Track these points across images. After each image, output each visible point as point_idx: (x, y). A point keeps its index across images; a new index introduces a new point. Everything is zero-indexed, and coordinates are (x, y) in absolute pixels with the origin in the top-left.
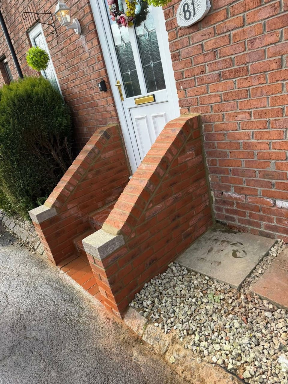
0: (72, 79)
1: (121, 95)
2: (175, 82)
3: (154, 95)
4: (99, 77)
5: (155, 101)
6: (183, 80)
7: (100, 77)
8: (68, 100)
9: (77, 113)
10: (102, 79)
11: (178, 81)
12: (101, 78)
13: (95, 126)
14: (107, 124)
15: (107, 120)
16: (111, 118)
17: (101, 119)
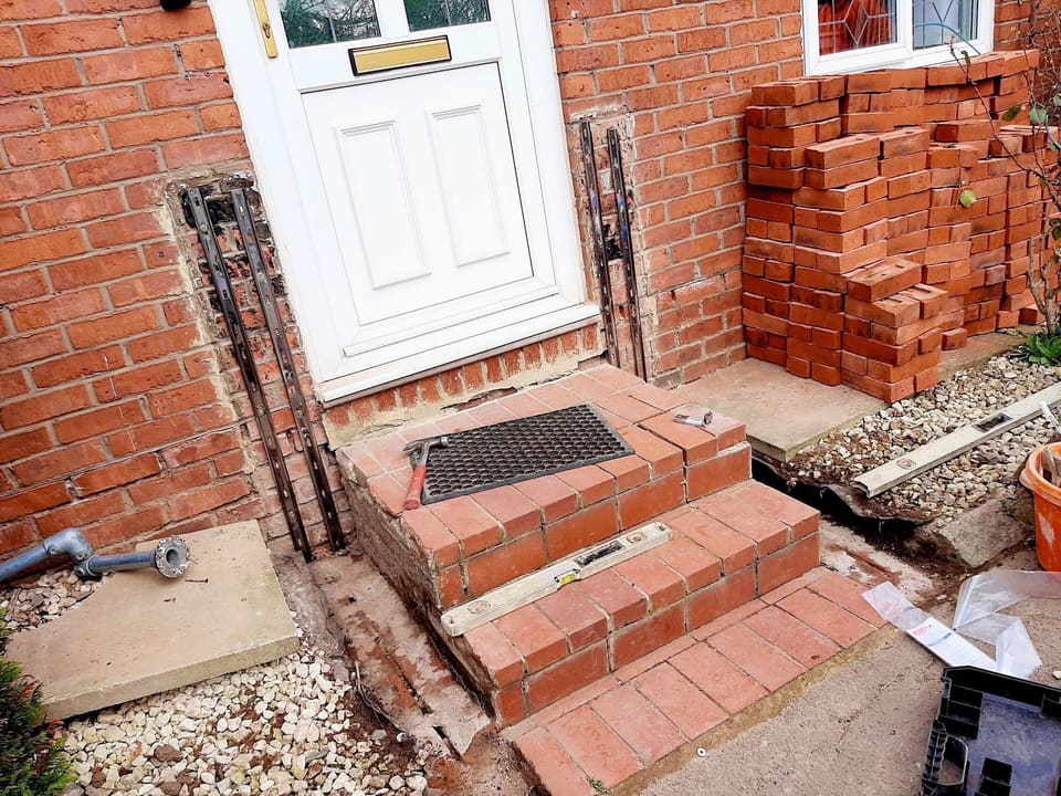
3: (446, 37)
13: (17, 204)
14: (156, 172)
15: (159, 151)
16: (197, 134)
17: (102, 154)
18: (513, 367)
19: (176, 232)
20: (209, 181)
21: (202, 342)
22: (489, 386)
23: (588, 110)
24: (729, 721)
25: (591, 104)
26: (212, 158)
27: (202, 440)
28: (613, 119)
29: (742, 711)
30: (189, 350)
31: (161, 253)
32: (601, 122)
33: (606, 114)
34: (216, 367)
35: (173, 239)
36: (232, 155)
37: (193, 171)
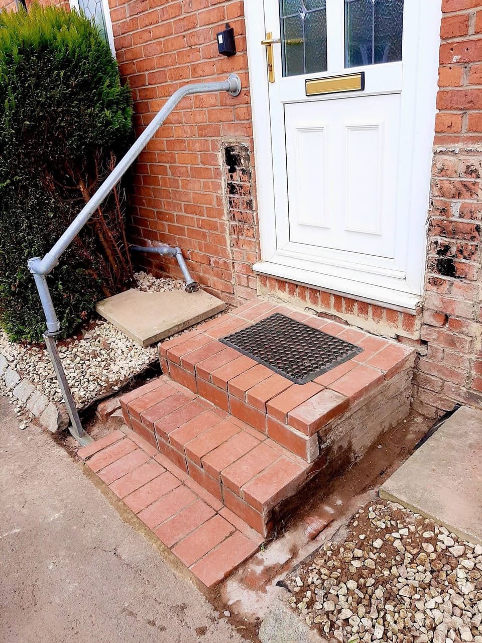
0: (147, 24)
1: (270, 68)
2: (438, 42)
3: (363, 74)
4: (221, 20)
5: (363, 88)
6: (467, 38)
7: (223, 20)
8: (128, 73)
9: (147, 104)
10: (228, 25)
11: (450, 41)
12: (226, 21)
13: (185, 139)
14: (219, 136)
15: (221, 126)
16: (232, 121)
17: (206, 124)
18: (350, 309)
19: (223, 165)
20: (234, 145)
21: (225, 219)
22: (333, 312)
23: (452, 145)
24: (119, 500)
25: (456, 140)
26: (237, 134)
27: (221, 261)
28: (476, 158)
29: (125, 504)
30: (221, 219)
31: (218, 174)
32: (462, 158)
33: (469, 152)
34: (228, 232)
35: (221, 168)
36: (243, 134)
37: (230, 138)
